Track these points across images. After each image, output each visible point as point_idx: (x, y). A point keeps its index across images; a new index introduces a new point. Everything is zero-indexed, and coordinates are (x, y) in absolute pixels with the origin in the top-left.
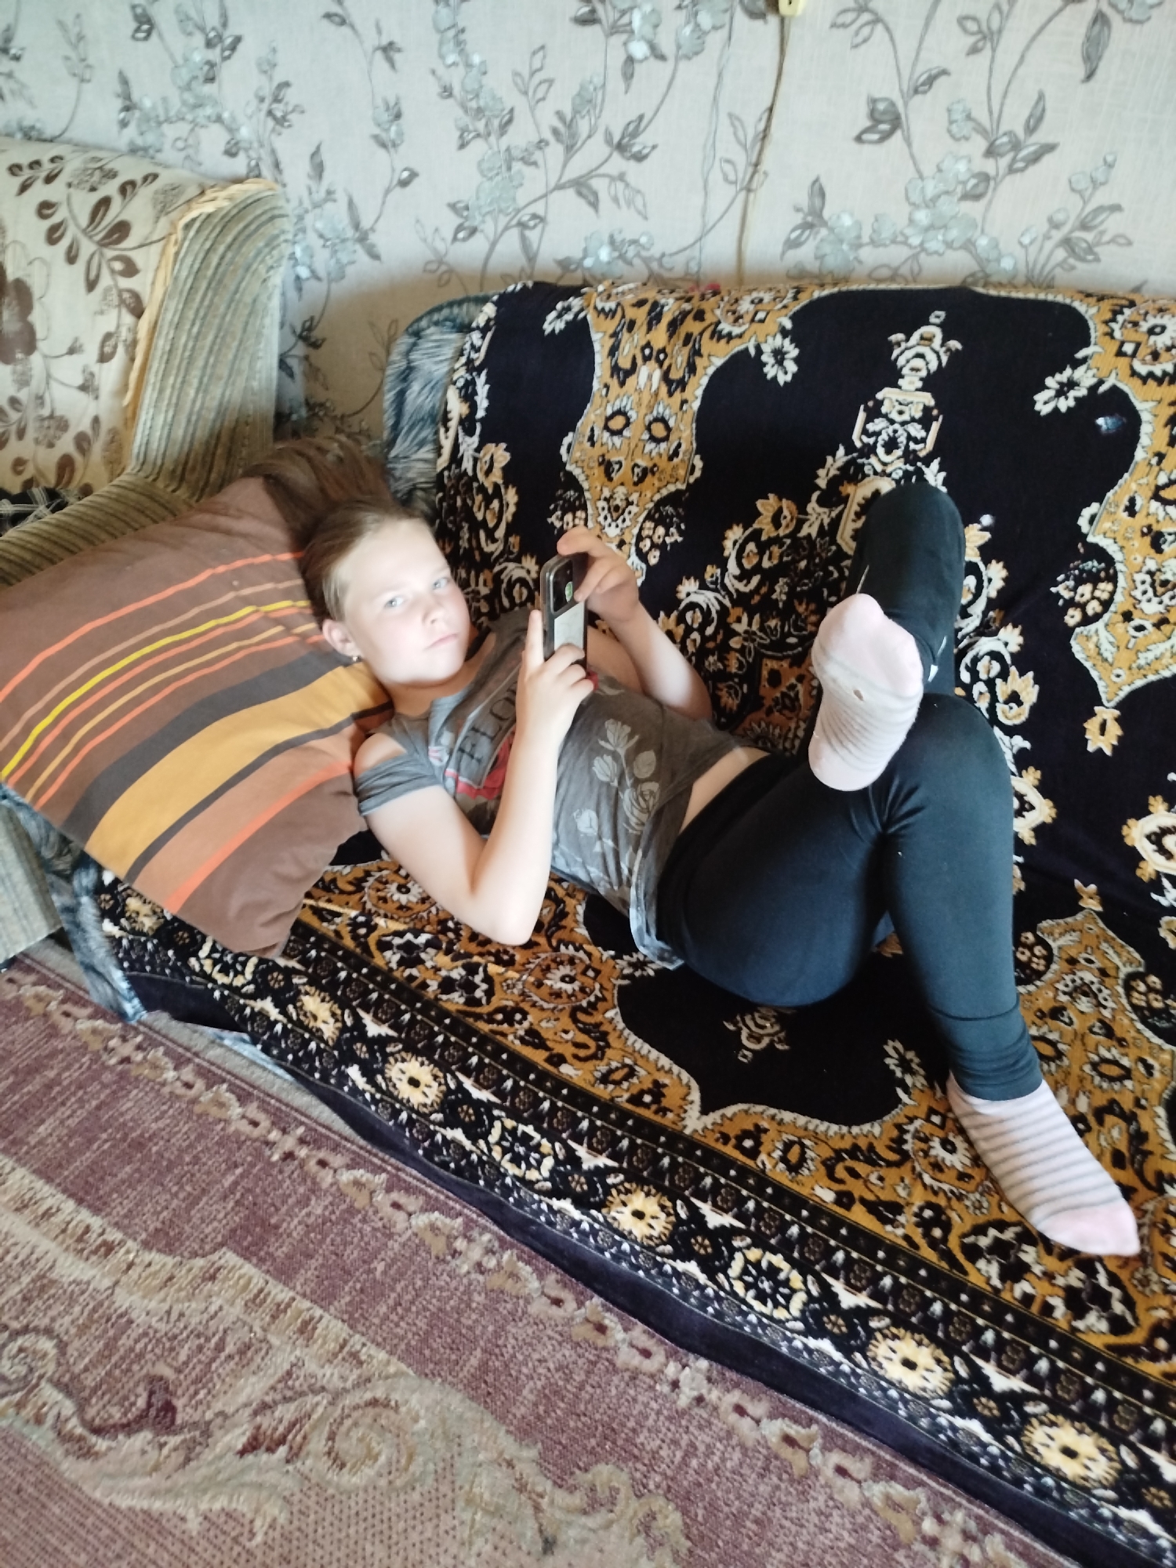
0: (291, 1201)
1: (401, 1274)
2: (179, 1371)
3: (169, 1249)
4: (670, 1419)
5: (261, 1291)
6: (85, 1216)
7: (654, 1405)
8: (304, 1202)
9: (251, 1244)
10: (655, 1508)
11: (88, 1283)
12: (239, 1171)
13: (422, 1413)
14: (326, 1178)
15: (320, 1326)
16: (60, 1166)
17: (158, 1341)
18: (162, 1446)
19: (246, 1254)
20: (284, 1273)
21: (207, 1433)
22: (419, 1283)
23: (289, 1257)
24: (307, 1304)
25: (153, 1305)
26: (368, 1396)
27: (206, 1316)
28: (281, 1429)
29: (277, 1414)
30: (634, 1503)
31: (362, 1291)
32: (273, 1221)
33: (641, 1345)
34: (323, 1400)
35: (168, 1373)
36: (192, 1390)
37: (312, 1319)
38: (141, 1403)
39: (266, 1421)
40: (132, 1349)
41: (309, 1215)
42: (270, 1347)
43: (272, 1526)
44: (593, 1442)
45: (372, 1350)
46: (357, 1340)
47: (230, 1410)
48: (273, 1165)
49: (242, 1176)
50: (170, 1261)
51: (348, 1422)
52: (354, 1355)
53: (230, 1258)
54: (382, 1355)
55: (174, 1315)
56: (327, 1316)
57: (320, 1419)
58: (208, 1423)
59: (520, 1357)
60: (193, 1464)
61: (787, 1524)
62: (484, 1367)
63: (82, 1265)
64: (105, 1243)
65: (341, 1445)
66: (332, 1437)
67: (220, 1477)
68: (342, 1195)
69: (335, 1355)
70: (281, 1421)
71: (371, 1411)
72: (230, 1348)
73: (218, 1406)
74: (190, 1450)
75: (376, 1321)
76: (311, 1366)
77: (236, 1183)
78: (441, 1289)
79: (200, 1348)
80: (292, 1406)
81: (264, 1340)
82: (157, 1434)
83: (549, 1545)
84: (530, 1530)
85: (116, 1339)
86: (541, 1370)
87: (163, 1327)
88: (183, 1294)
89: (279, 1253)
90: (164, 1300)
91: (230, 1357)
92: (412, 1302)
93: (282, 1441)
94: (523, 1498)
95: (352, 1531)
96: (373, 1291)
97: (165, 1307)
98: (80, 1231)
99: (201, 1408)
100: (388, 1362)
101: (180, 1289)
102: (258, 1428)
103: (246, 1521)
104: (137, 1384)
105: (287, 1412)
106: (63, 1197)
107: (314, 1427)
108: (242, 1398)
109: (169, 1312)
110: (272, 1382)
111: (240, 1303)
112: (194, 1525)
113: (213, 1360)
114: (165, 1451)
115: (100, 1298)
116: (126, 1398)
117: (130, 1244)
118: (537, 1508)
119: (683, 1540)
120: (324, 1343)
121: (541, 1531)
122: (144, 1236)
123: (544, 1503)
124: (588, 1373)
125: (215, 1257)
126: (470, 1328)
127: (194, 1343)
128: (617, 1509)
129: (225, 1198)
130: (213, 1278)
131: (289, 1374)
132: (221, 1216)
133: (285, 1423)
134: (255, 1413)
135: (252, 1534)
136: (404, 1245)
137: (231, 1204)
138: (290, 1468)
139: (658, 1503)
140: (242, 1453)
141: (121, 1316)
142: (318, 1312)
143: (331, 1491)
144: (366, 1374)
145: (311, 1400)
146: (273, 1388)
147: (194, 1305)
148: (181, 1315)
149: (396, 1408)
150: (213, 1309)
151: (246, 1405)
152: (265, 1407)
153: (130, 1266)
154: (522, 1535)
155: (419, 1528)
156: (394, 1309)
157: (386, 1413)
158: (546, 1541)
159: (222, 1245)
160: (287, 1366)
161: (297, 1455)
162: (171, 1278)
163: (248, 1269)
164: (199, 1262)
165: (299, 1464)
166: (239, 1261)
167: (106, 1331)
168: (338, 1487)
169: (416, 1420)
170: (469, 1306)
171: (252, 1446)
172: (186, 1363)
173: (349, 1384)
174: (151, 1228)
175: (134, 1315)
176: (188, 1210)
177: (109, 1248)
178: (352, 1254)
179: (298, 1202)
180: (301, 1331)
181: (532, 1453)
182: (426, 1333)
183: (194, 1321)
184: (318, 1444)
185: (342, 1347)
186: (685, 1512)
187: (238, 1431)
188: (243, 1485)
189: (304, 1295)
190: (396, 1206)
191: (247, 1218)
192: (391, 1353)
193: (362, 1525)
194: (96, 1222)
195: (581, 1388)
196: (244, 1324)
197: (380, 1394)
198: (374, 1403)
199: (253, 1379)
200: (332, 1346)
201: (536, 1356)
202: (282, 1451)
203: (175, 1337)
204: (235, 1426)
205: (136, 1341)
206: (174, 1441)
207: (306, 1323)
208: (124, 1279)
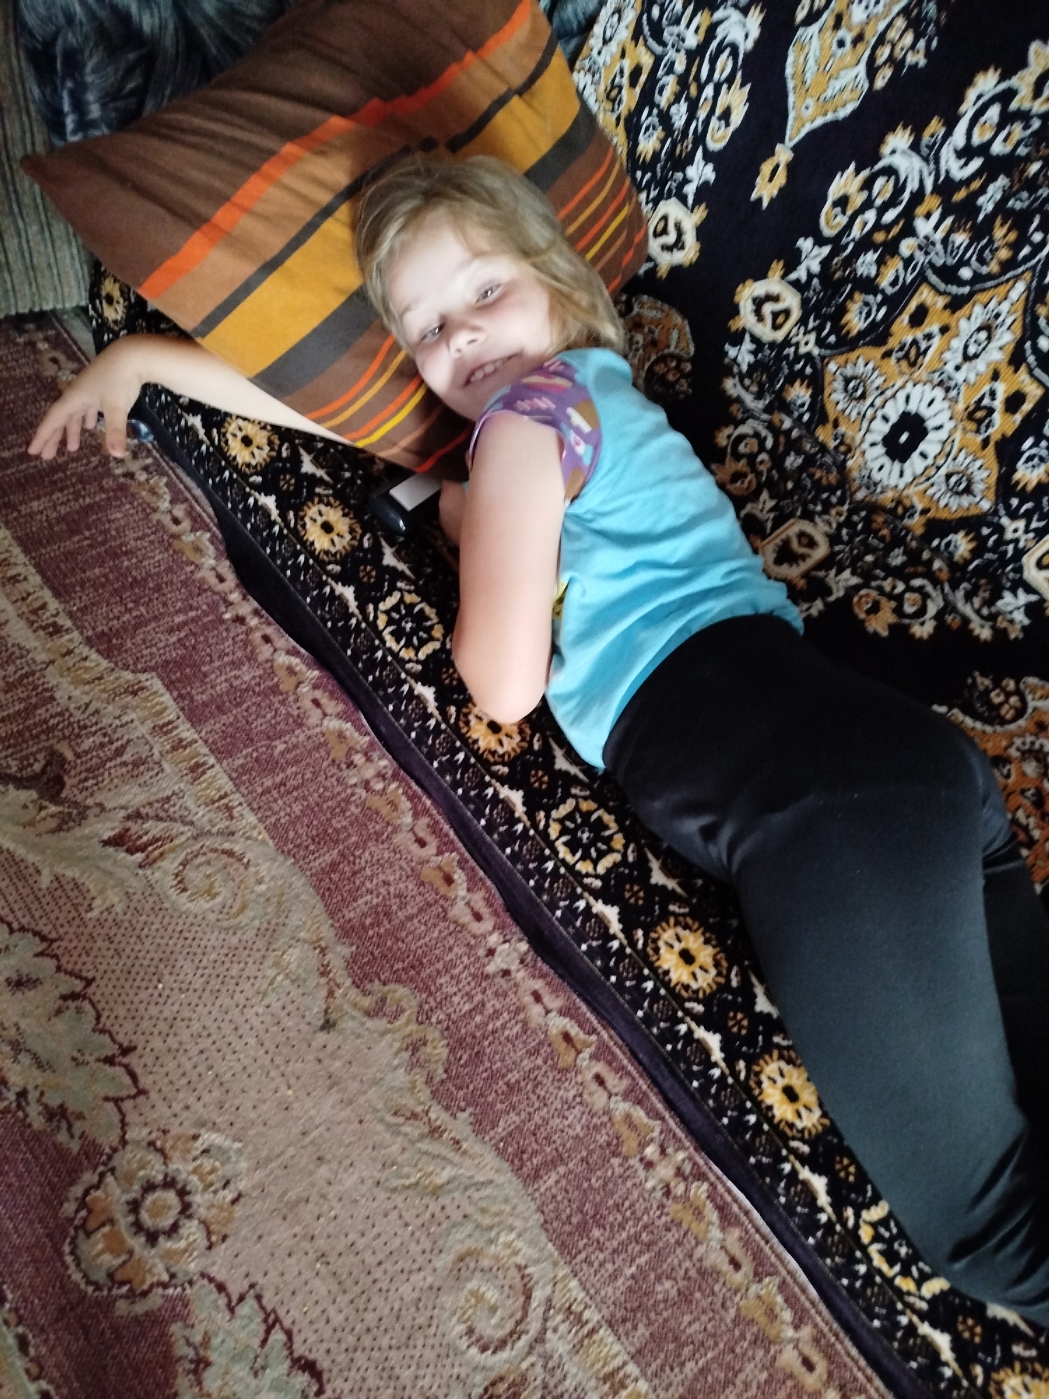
0: (226, 659)
1: (297, 762)
2: (78, 756)
3: (107, 654)
4: (474, 976)
5: (170, 722)
6: (47, 595)
7: (465, 959)
8: (236, 665)
9: (179, 680)
10: (430, 1037)
11: (28, 652)
12: (192, 614)
13: (267, 879)
14: (265, 651)
15: (209, 773)
16: (41, 543)
17: (70, 724)
18: (42, 808)
19: (169, 686)
20: (195, 716)
21: (83, 815)
22: (308, 775)
23: (205, 705)
24: (205, 750)
25: (76, 693)
26: (227, 846)
27: (117, 722)
28: (145, 839)
29: (146, 826)
30: (413, 1027)
31: (257, 760)
32: (204, 669)
33: (476, 908)
34: (189, 831)
35: (69, 755)
36: (83, 775)
37: (204, 764)
38: (37, 767)
39: (135, 827)
40: (46, 721)
41: (236, 677)
42: (162, 771)
43: (109, 910)
44: (400, 965)
45: (246, 811)
46: (236, 798)
47: (109, 805)
48: (222, 621)
49: (193, 620)
50: (105, 664)
51: (201, 859)
52: (229, 808)
53: (157, 684)
54: (252, 819)
55: (91, 709)
56: (218, 767)
57: (180, 845)
58: (88, 808)
59: (368, 872)
60: (62, 834)
61: (534, 1098)
62: (334, 866)
63: (29, 633)
64: (54, 624)
65: (190, 874)
66: (184, 864)
67: (80, 853)
68: (272, 672)
69: (213, 803)
70: (146, 833)
71: (225, 859)
72: (127, 757)
73: (99, 798)
74: (64, 822)
75: (260, 790)
76: (190, 802)
77: (185, 623)
78: (326, 789)
79: (102, 745)
80: (162, 825)
81: (159, 763)
82: (41, 797)
83: (328, 1025)
84: (316, 1007)
85: (36, 707)
86: (383, 891)
87: (78, 715)
88: (105, 695)
89: (198, 698)
90: (87, 693)
91: (125, 764)
92: (296, 788)
93: (142, 849)
94: (323, 980)
95: (171, 942)
96: (268, 765)
97: (86, 699)
98: (37, 604)
99: (85, 793)
100: (254, 828)
101: (104, 691)
102: (127, 830)
103: (89, 896)
104: (40, 751)
105: (155, 829)
106: (33, 571)
107: (172, 850)
108: (122, 801)
109: (87, 705)
110: (152, 798)
111: (149, 724)
112: (45, 880)
113: (110, 759)
114: (43, 813)
115: (34, 667)
116: (26, 757)
117: (75, 635)
118: (331, 993)
119: (441, 1071)
120: (207, 788)
121: (326, 1011)
122: (90, 633)
123: (338, 993)
124: (421, 910)
125: (143, 677)
126: (336, 830)
127: (98, 739)
128: (398, 1023)
129: (171, 631)
130: (135, 693)
131: (168, 799)
132: (162, 645)
133: (150, 836)
134: (128, 818)
135: (90, 908)
136: (309, 738)
137: (174, 639)
138: (141, 872)
139: (433, 1034)
140: (106, 843)
141: (46, 690)
142: (212, 760)
143: (166, 905)
144: (232, 828)
145: (178, 827)
146: (150, 804)
147: (110, 708)
148: (97, 712)
149: (247, 866)
150: (125, 719)
151: (123, 808)
152: (137, 816)
153: (69, 652)
154: (309, 1008)
155: (227, 965)
156: (277, 787)
157: (237, 865)
158: (327, 1021)
159: (153, 669)
160: (168, 792)
161: (151, 864)
162: (100, 678)
163: (167, 699)
164: (128, 676)
165: (149, 872)
166: (162, 690)
167: (29, 697)
168: (173, 904)
169: (260, 882)
170: (343, 811)
171: (117, 841)
172: (86, 752)
173: (214, 830)
174: (99, 629)
175: (57, 695)
176: (137, 627)
177: (56, 630)
178: (259, 725)
179: (233, 663)
180: (193, 769)
181: (345, 950)
182: (297, 817)
183: (105, 721)
184: (170, 865)
185: (221, 798)
186: (452, 1051)
187: (109, 824)
188: (98, 868)
189: (206, 742)
190: (316, 703)
191: (183, 657)
192: (260, 820)
193: (181, 942)
194: (54, 605)
195: (410, 918)
196: (147, 743)
197: (237, 848)
198: (230, 853)
199: (136, 790)
200: (213, 794)
201: (382, 877)
202: (139, 857)
203: (85, 727)
204: (108, 819)
205: (52, 716)
206: (53, 809)
207: (198, 765)
208: (59, 662)
